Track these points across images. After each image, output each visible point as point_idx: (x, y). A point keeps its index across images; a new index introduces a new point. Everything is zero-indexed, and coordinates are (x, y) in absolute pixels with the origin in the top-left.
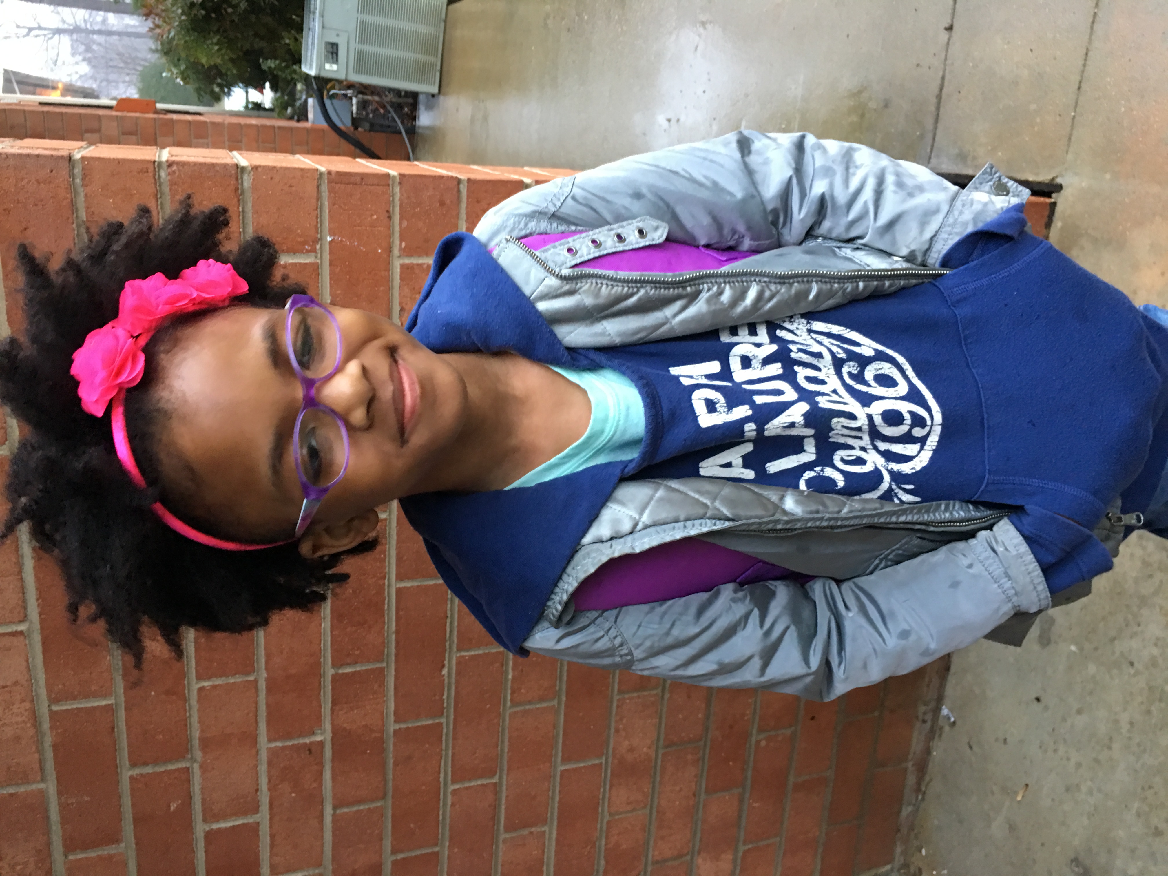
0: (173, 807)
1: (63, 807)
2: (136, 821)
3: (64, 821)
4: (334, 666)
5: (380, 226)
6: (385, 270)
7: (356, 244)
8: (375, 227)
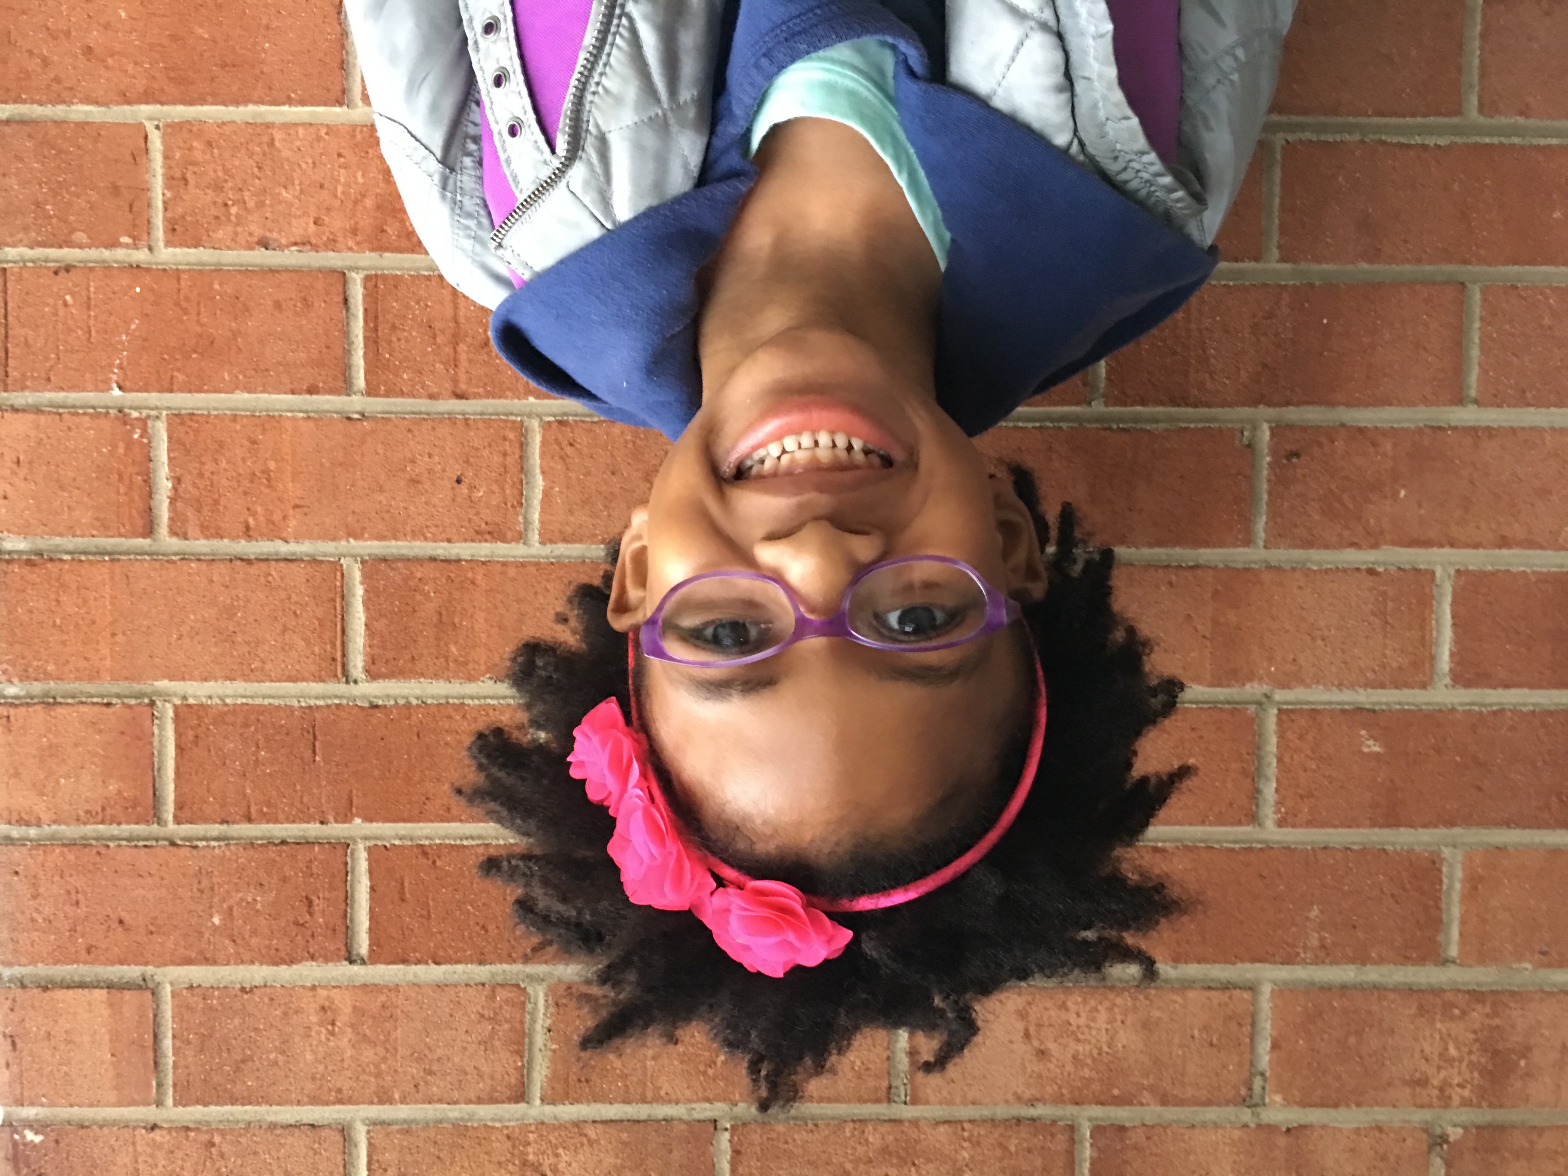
0: (1373, 747)
1: (1327, 956)
2: (1391, 821)
5: (88, 290)
6: (179, 279)
7: (124, 337)
8: (89, 298)
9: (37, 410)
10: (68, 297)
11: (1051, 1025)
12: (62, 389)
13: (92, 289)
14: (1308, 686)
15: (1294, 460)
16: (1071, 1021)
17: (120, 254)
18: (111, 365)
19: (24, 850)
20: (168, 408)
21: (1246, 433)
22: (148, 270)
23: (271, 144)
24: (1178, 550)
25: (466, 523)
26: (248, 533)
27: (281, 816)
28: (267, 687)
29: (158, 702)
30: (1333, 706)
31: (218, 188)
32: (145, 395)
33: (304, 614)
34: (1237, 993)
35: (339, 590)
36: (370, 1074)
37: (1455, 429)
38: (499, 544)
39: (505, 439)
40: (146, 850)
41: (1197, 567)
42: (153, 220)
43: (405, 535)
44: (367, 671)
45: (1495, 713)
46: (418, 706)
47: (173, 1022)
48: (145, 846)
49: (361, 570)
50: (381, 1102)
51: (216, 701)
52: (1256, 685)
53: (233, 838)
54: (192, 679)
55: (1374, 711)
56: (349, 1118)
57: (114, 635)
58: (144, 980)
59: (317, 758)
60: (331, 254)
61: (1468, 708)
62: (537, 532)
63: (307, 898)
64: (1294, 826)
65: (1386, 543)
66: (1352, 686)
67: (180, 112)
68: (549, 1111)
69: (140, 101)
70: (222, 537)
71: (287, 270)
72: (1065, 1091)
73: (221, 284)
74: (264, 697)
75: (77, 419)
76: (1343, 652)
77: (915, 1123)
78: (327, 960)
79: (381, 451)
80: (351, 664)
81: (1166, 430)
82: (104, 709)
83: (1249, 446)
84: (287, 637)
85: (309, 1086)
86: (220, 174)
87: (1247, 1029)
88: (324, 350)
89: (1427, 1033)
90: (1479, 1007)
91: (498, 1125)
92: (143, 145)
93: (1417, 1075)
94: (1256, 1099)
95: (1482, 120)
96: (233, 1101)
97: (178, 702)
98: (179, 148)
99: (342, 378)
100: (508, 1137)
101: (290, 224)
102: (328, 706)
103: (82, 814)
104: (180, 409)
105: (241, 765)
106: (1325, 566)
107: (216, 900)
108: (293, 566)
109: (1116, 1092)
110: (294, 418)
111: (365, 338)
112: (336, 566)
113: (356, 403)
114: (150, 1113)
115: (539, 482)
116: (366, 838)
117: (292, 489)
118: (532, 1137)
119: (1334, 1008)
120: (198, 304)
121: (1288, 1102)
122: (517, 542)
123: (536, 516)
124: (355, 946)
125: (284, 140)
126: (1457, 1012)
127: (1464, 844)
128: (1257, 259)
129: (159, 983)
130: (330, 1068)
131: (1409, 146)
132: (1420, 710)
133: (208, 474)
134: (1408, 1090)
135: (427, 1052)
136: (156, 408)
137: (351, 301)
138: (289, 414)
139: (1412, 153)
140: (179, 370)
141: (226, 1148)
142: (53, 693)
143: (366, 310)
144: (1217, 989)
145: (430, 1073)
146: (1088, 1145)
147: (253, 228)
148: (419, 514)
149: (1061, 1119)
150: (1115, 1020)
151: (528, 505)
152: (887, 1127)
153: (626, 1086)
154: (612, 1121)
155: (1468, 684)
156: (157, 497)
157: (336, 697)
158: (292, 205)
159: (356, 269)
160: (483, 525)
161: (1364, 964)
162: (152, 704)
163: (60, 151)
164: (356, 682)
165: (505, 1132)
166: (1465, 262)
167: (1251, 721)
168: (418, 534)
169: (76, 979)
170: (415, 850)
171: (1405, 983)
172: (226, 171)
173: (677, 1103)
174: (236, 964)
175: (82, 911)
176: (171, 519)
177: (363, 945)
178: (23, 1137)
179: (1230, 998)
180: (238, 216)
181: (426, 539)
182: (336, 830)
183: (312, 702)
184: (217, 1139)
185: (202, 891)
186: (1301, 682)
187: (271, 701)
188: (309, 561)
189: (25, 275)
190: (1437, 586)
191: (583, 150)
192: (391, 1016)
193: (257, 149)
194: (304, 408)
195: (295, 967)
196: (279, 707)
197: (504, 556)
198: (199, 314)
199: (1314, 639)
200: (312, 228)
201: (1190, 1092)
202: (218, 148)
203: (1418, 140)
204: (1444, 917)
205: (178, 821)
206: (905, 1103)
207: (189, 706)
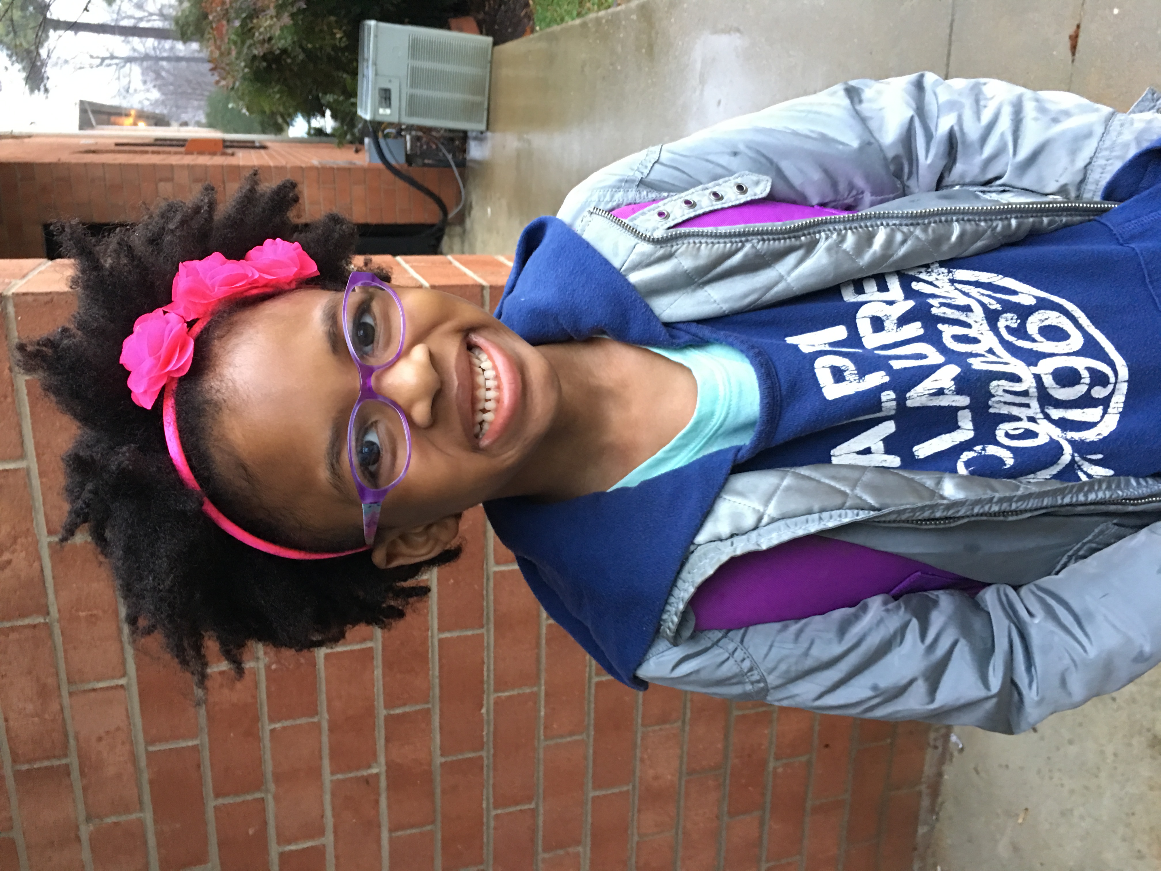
0: (251, 832)
1: (159, 834)
2: (221, 844)
3: (159, 845)
4: (386, 707)
11: (114, 740)
14: (275, 805)
15: (365, 783)
21: (375, 764)
30: (267, 816)
34: (139, 805)
37: (380, 833)
50: (39, 473)
52: (274, 787)
55: (266, 830)
56: (29, 458)
61: (270, 860)
64: (215, 812)
65: (335, 819)
66: (276, 821)
68: (44, 547)
72: (83, 750)
77: (60, 696)
81: (375, 737)
83: (370, 767)
87: (123, 811)
94: (90, 821)
95: (492, 816)
106: (324, 801)
109: (86, 770)
118: (30, 539)
119: (136, 842)
121: (91, 833)
128: (441, 755)
132: (268, 843)
144: (139, 798)
146: (58, 763)
149: (70, 750)
150: (120, 764)
152: (56, 685)
154: (43, 572)
155: (280, 858)
161: (157, 847)
165: (31, 528)
166: (442, 822)
167: (258, 788)
173: (56, 598)
179: (135, 803)
190: (318, 839)
201: (91, 797)
206: (69, 690)
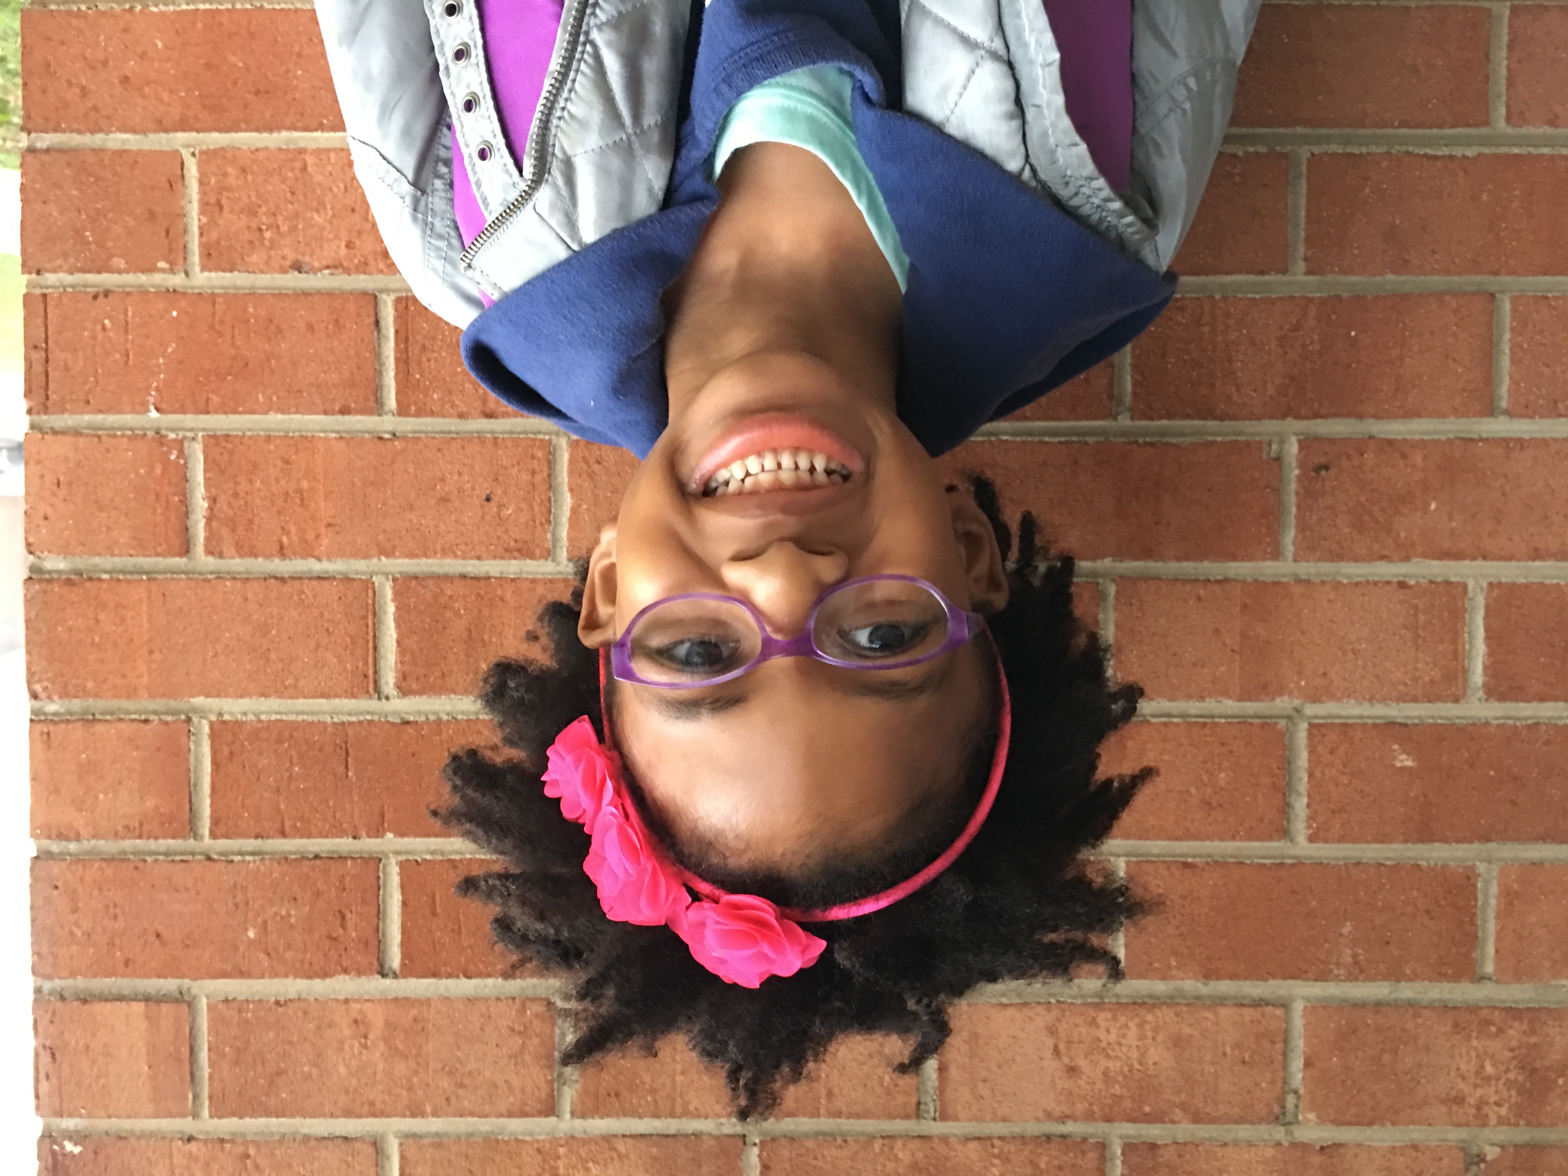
0: (1405, 761)
1: (1360, 973)
2: (1425, 836)
5: (126, 313)
6: (214, 304)
7: (161, 360)
8: (127, 323)
9: (77, 433)
10: (107, 322)
11: (1080, 1042)
12: (101, 412)
13: (130, 314)
14: (1339, 700)
15: (1323, 473)
16: (1102, 1037)
17: (157, 278)
18: (149, 387)
19: (63, 865)
20: (204, 430)
21: (1274, 446)
22: (184, 294)
23: (304, 168)
24: (1206, 564)
25: (495, 541)
26: (282, 552)
27: (313, 830)
28: (301, 703)
29: (195, 719)
30: (1365, 721)
31: (252, 212)
32: (180, 417)
33: (336, 631)
34: (1269, 1009)
35: (370, 607)
36: (402, 1087)
37: (1486, 440)
38: (528, 561)
39: (533, 457)
40: (183, 865)
41: (1226, 580)
42: (190, 246)
43: (436, 553)
44: (398, 687)
45: (1529, 727)
46: (448, 721)
47: (209, 1034)
48: (182, 861)
49: (393, 588)
50: (413, 1115)
51: (251, 717)
52: (1286, 698)
53: (267, 853)
54: (227, 695)
55: (1406, 725)
56: (381, 1130)
57: (151, 652)
58: (181, 993)
59: (350, 774)
60: (362, 277)
61: (1502, 721)
62: (565, 549)
63: (340, 912)
64: (1326, 841)
65: (1417, 556)
66: (1384, 700)
67: (216, 139)
68: (581, 1126)
69: (176, 130)
70: (256, 557)
71: (319, 293)
72: (1096, 1108)
73: (255, 308)
74: (298, 714)
75: (114, 441)
76: (1374, 666)
77: (944, 1139)
78: (360, 973)
79: (411, 470)
80: (383, 681)
81: (1192, 444)
82: (142, 725)
83: (1278, 459)
84: (319, 654)
85: (343, 1099)
86: (254, 199)
87: (1279, 1046)
88: (356, 371)
89: (1464, 1052)
90: (1516, 1024)
91: (528, 1138)
92: (179, 172)
93: (1454, 1093)
94: (1289, 1118)
95: (1510, 130)
96: (268, 1114)
97: (213, 718)
98: (215, 174)
99: (373, 398)
100: (539, 1151)
101: (321, 247)
102: (360, 723)
103: (120, 828)
104: (215, 430)
105: (276, 780)
106: (1355, 580)
107: (251, 914)
108: (326, 584)
109: (1147, 1109)
110: (326, 439)
111: (397, 360)
112: (368, 585)
113: (387, 423)
114: (187, 1125)
115: (567, 500)
116: (397, 853)
117: (324, 509)
118: (562, 1151)
119: (1368, 1025)
120: (233, 327)
121: (1323, 1120)
122: (546, 558)
123: (564, 533)
124: (388, 960)
125: (316, 165)
126: (1493, 1029)
127: (1499, 860)
128: (1284, 272)
129: (195, 997)
130: (363, 1082)
131: (1436, 158)
132: (1453, 725)
133: (242, 494)
134: (1444, 1109)
135: (458, 1066)
136: (192, 430)
137: (382, 323)
138: (322, 435)
139: (1439, 163)
140: (213, 392)
141: (260, 1161)
142: (92, 711)
143: (397, 332)
144: (1249, 1006)
145: (461, 1086)
146: (1118, 1163)
147: (286, 251)
148: (449, 532)
149: (1092, 1136)
150: (1146, 1037)
151: (556, 522)
152: (917, 1144)
153: (655, 1101)
154: (641, 1136)
155: (1502, 697)
156: (193, 517)
157: (368, 713)
158: (324, 228)
159: (388, 291)
160: (512, 543)
161: (1398, 980)
162: (189, 720)
163: (98, 179)
164: (387, 698)
165: (536, 1146)
166: (1495, 273)
167: (1282, 734)
168: (448, 551)
169: (114, 991)
170: (446, 865)
171: (1441, 1000)
172: (259, 196)
173: (706, 1118)
174: (271, 977)
175: (120, 924)
176: (207, 539)
177: (395, 958)
178: (62, 1147)
179: (1263, 1015)
180: (271, 240)
181: (456, 556)
182: (368, 844)
183: (345, 718)
184: (252, 1151)
185: (237, 906)
186: (1332, 696)
187: (305, 717)
188: (342, 580)
189: (65, 300)
190: (1470, 599)
191: (549, 172)
192: (423, 1029)
193: (290, 174)
194: (337, 428)
195: (328, 981)
196: (312, 723)
197: (533, 573)
198: (233, 337)
199: (1344, 653)
200: (343, 251)
201: (1223, 1109)
202: (252, 173)
203: (1446, 151)
204: (1480, 934)
205: (213, 835)
206: (935, 1119)
207: (224, 722)
